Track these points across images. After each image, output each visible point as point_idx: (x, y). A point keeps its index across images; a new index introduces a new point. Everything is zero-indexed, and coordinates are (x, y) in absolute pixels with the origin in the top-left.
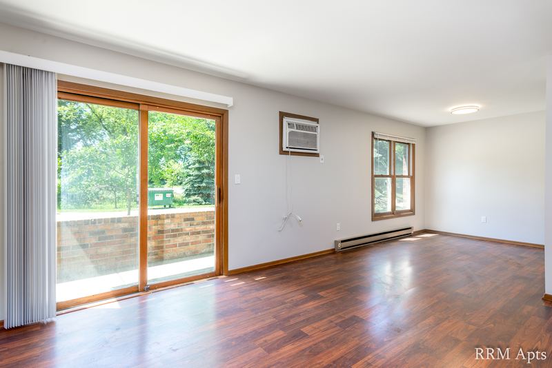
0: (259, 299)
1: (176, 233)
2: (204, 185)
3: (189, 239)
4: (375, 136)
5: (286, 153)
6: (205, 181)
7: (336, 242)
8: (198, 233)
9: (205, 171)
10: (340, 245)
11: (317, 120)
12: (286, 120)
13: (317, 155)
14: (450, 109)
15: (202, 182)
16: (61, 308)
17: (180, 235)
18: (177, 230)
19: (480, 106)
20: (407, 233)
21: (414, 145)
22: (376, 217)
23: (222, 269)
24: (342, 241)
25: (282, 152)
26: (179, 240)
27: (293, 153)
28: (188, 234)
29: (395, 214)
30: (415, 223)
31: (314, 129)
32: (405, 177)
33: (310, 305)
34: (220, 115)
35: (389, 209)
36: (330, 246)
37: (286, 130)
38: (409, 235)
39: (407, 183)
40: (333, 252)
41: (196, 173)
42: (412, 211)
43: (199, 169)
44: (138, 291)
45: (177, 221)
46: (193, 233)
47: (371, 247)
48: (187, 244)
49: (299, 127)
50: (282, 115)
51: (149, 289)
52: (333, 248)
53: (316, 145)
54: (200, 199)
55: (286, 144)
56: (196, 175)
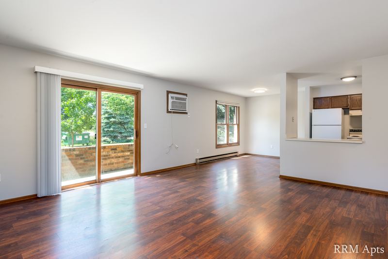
0: (157, 183)
1: (107, 157)
2: (112, 129)
3: (114, 161)
4: (218, 103)
5: (170, 112)
6: (113, 126)
7: (197, 160)
8: (119, 157)
9: (112, 120)
10: (198, 161)
11: (186, 95)
12: (170, 95)
13: (186, 113)
14: (253, 90)
15: (110, 127)
16: (63, 189)
17: (109, 158)
18: (107, 156)
19: (266, 89)
20: (235, 155)
21: (239, 107)
22: (218, 146)
23: (138, 173)
24: (200, 159)
25: (168, 112)
26: (108, 161)
27: (174, 112)
28: (113, 158)
29: (229, 145)
30: (240, 150)
31: (184, 99)
32: (235, 124)
33: (182, 184)
34: (137, 93)
35: (225, 142)
36: (193, 162)
37: (170, 101)
38: (236, 156)
39: (236, 127)
40: (195, 164)
41: (106, 121)
42: (238, 143)
43: (108, 118)
44: (96, 183)
45: (107, 150)
46: (116, 157)
47: (215, 162)
48: (113, 164)
49: (177, 98)
50: (168, 92)
51: (102, 182)
52: (195, 162)
53: (186, 108)
54: (109, 139)
55: (170, 107)
56: (106, 123)
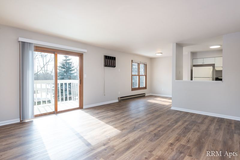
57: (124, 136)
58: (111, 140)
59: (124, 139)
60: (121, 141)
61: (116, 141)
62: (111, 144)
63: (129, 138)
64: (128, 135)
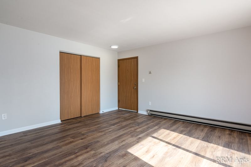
57: (123, 145)
58: (136, 142)
59: (124, 143)
60: (127, 141)
61: (131, 141)
62: (134, 139)
63: (119, 144)
64: (119, 147)
